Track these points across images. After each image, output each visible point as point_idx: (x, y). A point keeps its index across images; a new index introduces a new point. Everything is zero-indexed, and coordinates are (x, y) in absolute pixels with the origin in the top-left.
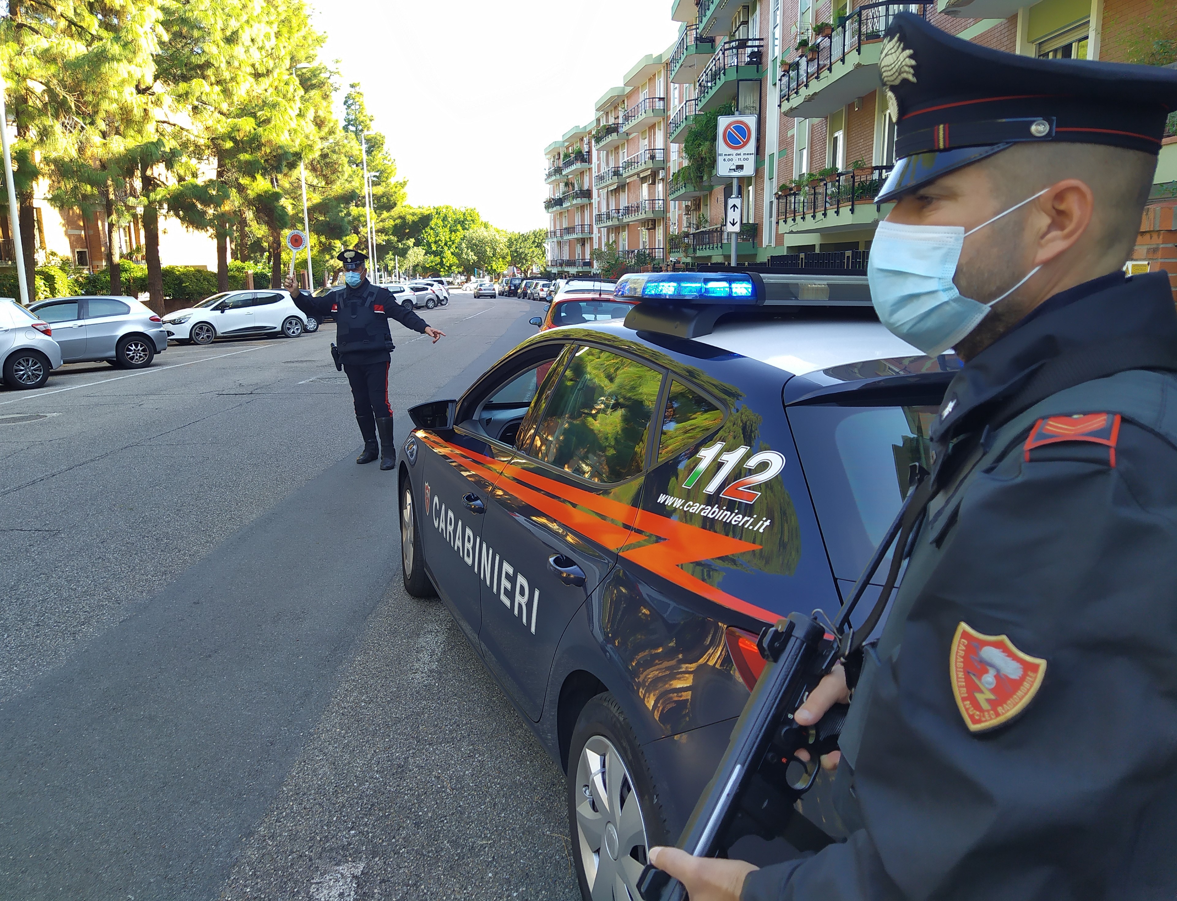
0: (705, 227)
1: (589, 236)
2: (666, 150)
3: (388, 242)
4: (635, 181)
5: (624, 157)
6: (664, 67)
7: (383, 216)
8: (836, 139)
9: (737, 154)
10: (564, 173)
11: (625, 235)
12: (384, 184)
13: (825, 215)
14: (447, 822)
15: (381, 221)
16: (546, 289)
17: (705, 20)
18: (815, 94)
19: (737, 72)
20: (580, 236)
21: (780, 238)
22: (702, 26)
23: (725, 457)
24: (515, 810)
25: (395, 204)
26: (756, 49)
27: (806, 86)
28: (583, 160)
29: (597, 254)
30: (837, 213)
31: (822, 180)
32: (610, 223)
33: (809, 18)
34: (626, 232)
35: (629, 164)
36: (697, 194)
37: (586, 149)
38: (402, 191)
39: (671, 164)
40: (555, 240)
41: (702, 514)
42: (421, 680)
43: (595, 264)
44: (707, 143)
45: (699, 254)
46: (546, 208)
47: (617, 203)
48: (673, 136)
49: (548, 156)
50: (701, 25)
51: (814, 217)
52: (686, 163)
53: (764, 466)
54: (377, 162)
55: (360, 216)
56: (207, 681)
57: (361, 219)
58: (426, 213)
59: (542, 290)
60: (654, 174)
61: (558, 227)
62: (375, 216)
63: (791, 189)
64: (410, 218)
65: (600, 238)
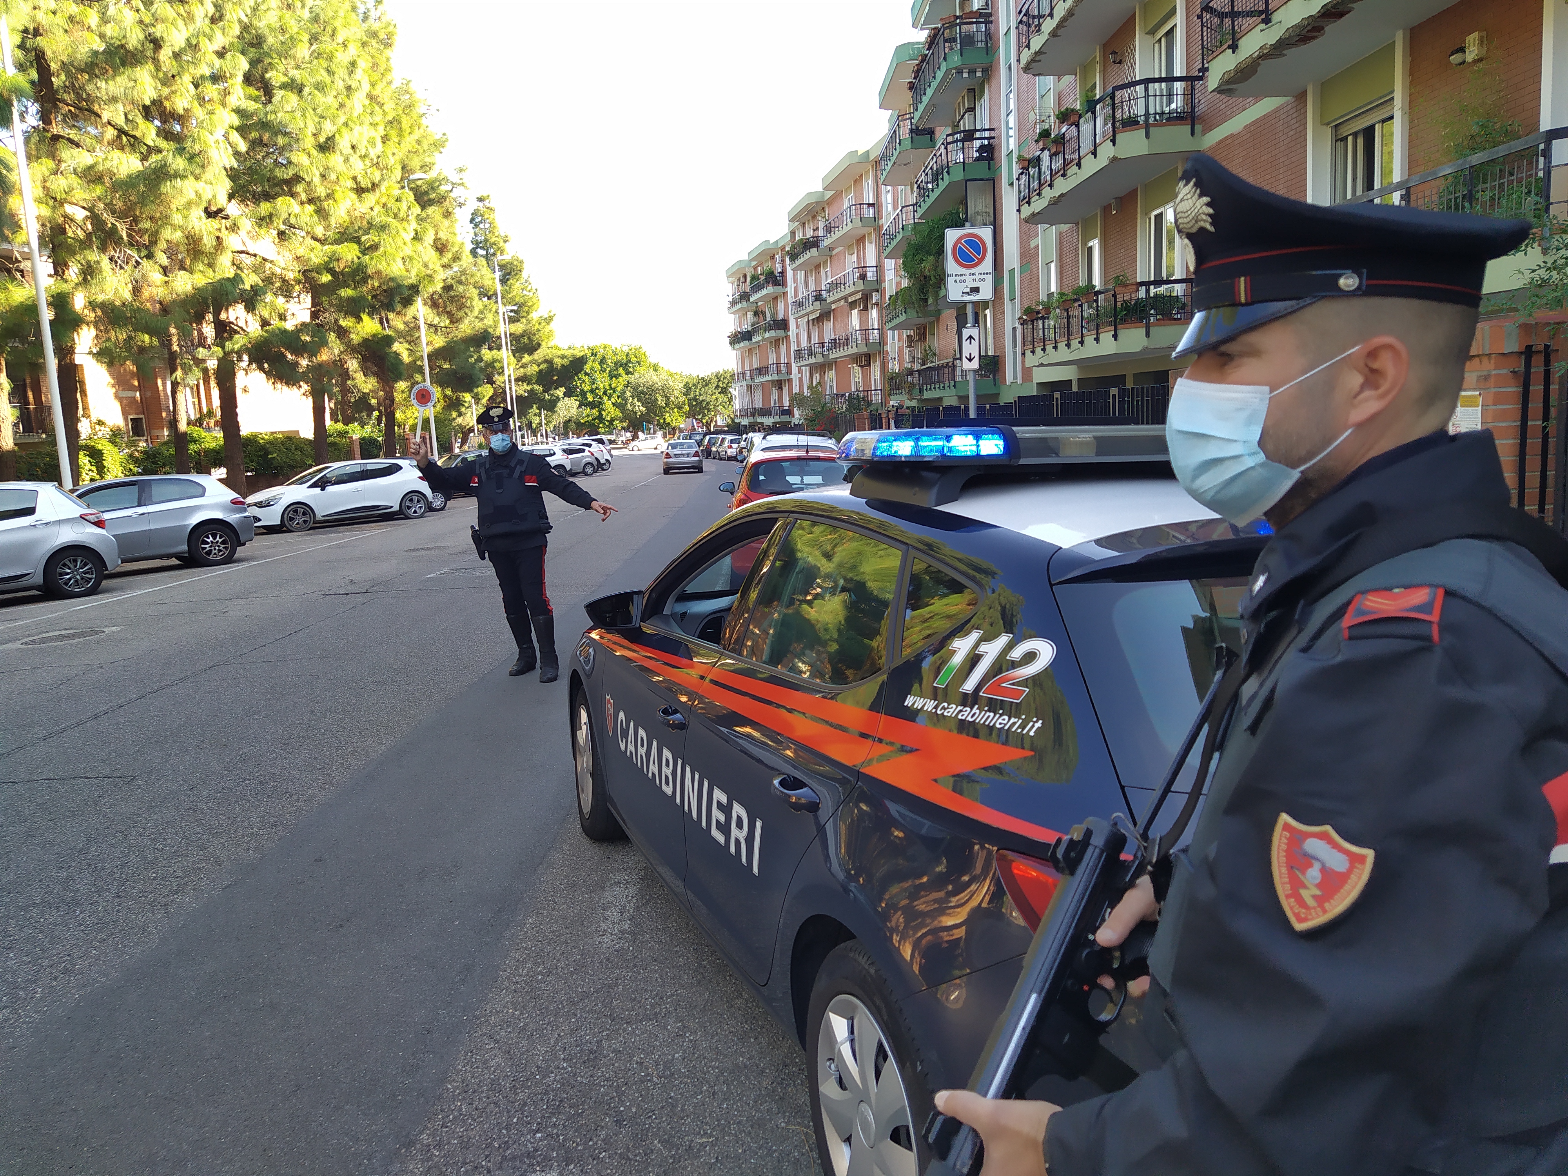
0: (933, 362)
1: (786, 377)
2: (879, 268)
3: (531, 392)
4: (842, 307)
5: (827, 277)
6: (872, 166)
7: (524, 360)
8: (1090, 249)
9: (971, 274)
10: (752, 299)
11: (832, 374)
12: (524, 320)
13: (1082, 342)
14: (656, 1118)
15: (521, 367)
16: (735, 446)
17: (921, 108)
18: (1062, 195)
19: (964, 170)
20: (775, 377)
21: (1027, 373)
22: (917, 115)
23: (983, 648)
24: (740, 1099)
25: (539, 345)
26: (986, 142)
27: (1051, 186)
28: (776, 283)
29: (798, 400)
30: (1097, 340)
31: (1075, 300)
32: (813, 360)
33: (1051, 102)
34: (833, 373)
35: (834, 286)
36: (921, 320)
37: (778, 268)
38: (548, 328)
39: (886, 285)
40: (744, 383)
41: (960, 717)
42: (610, 944)
43: (796, 412)
44: (931, 258)
45: (927, 395)
46: (731, 344)
47: (821, 335)
48: (888, 250)
49: (731, 279)
50: (916, 113)
51: (1068, 345)
52: (905, 283)
53: (1030, 657)
54: (515, 293)
55: (494, 361)
56: (340, 958)
57: (496, 365)
58: (579, 354)
59: (731, 447)
60: (866, 298)
61: (747, 368)
62: (513, 360)
63: (1038, 312)
64: (558, 362)
65: (801, 380)
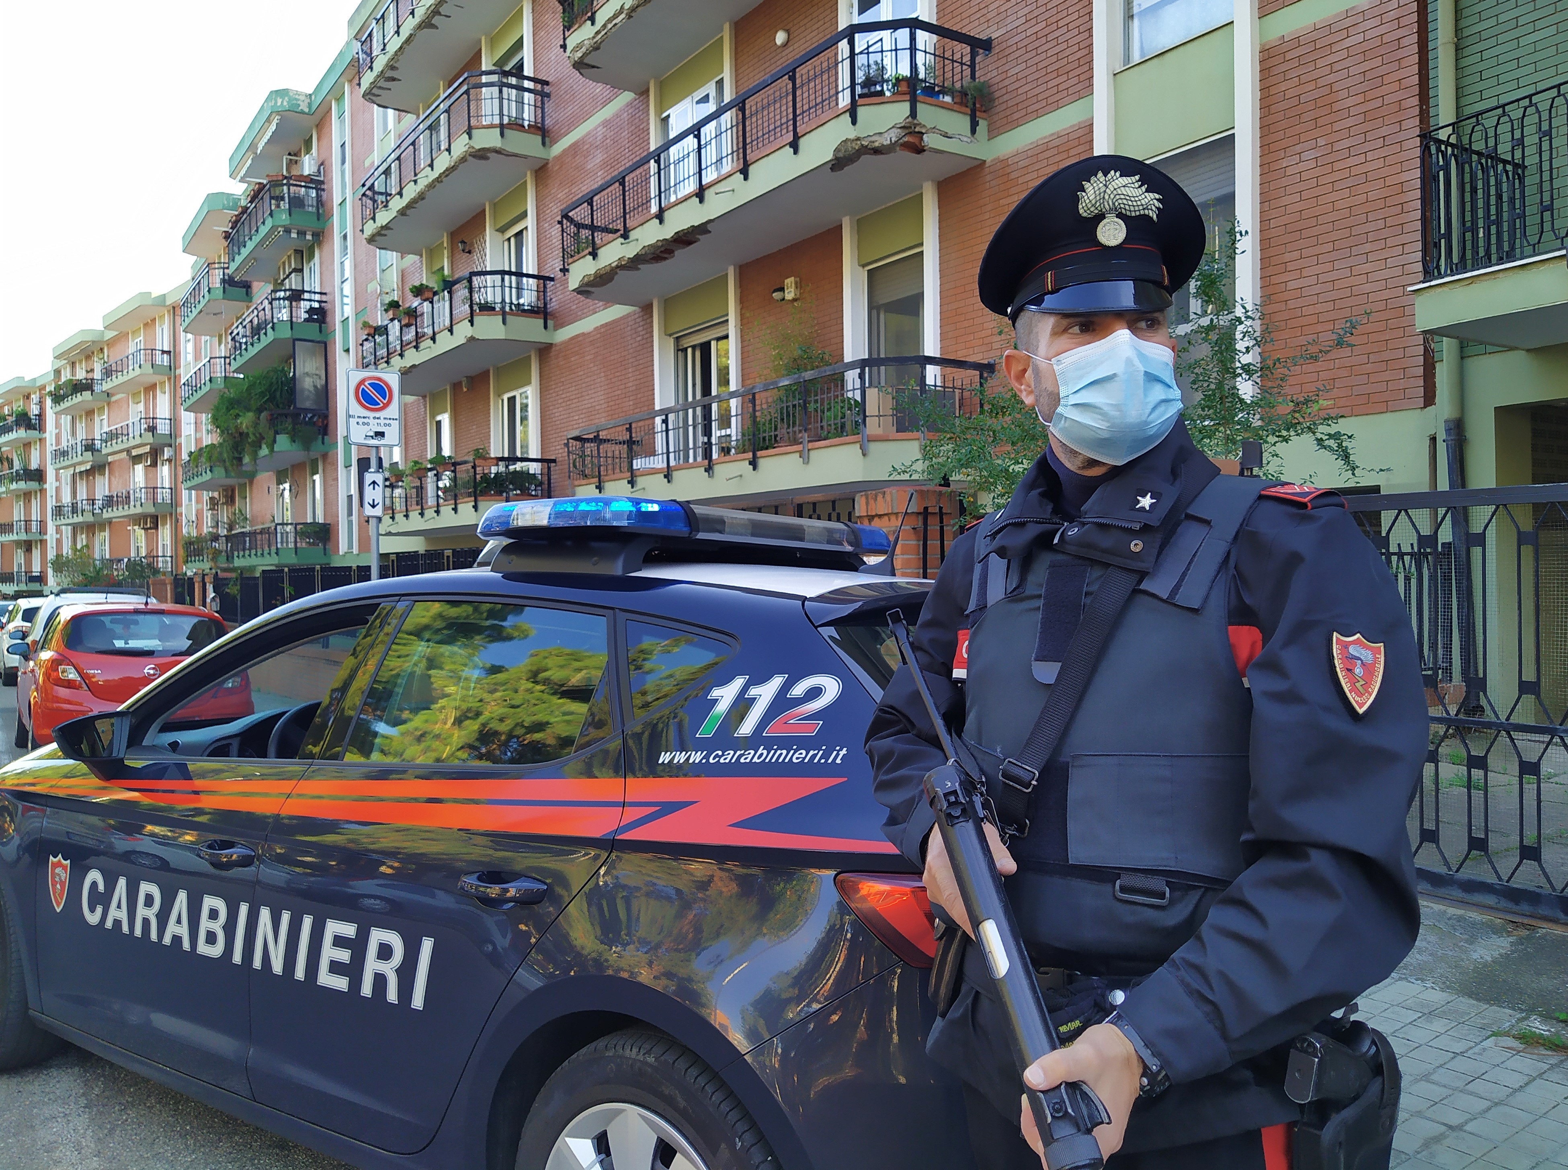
0: (243, 527)
1: (39, 537)
2: (174, 421)
4: (121, 460)
5: (102, 426)
6: (169, 311)
8: (439, 424)
9: (374, 418)
11: (104, 536)
13: (438, 512)
17: (239, 259)
18: (414, 366)
19: (292, 328)
20: (23, 537)
21: (366, 543)
22: (233, 266)
23: (753, 691)
26: (316, 305)
27: (401, 355)
28: (29, 426)
30: (455, 510)
32: (78, 519)
33: (393, 277)
34: (107, 533)
35: (112, 436)
36: (232, 481)
37: (34, 410)
39: (183, 440)
41: (742, 760)
43: (51, 579)
44: (250, 415)
45: (238, 563)
47: (91, 489)
48: (189, 402)
50: (232, 264)
51: (422, 514)
53: (815, 693)
60: (155, 453)
65: (59, 542)
